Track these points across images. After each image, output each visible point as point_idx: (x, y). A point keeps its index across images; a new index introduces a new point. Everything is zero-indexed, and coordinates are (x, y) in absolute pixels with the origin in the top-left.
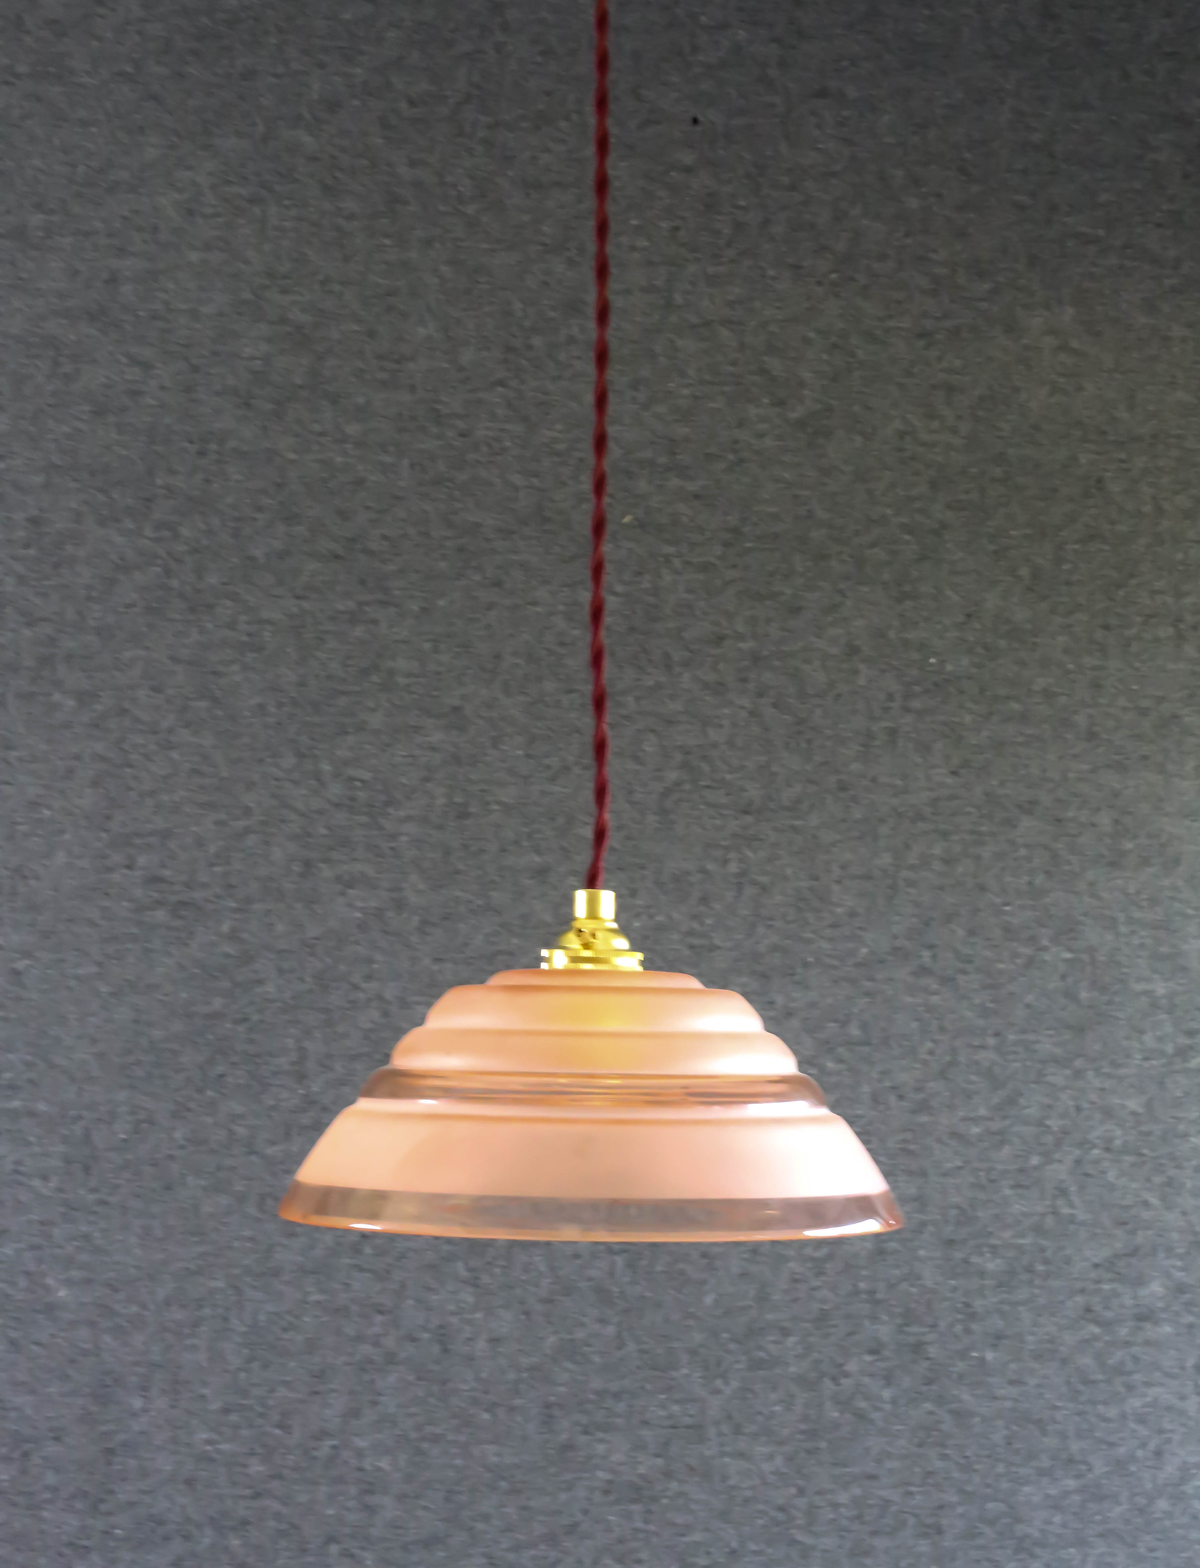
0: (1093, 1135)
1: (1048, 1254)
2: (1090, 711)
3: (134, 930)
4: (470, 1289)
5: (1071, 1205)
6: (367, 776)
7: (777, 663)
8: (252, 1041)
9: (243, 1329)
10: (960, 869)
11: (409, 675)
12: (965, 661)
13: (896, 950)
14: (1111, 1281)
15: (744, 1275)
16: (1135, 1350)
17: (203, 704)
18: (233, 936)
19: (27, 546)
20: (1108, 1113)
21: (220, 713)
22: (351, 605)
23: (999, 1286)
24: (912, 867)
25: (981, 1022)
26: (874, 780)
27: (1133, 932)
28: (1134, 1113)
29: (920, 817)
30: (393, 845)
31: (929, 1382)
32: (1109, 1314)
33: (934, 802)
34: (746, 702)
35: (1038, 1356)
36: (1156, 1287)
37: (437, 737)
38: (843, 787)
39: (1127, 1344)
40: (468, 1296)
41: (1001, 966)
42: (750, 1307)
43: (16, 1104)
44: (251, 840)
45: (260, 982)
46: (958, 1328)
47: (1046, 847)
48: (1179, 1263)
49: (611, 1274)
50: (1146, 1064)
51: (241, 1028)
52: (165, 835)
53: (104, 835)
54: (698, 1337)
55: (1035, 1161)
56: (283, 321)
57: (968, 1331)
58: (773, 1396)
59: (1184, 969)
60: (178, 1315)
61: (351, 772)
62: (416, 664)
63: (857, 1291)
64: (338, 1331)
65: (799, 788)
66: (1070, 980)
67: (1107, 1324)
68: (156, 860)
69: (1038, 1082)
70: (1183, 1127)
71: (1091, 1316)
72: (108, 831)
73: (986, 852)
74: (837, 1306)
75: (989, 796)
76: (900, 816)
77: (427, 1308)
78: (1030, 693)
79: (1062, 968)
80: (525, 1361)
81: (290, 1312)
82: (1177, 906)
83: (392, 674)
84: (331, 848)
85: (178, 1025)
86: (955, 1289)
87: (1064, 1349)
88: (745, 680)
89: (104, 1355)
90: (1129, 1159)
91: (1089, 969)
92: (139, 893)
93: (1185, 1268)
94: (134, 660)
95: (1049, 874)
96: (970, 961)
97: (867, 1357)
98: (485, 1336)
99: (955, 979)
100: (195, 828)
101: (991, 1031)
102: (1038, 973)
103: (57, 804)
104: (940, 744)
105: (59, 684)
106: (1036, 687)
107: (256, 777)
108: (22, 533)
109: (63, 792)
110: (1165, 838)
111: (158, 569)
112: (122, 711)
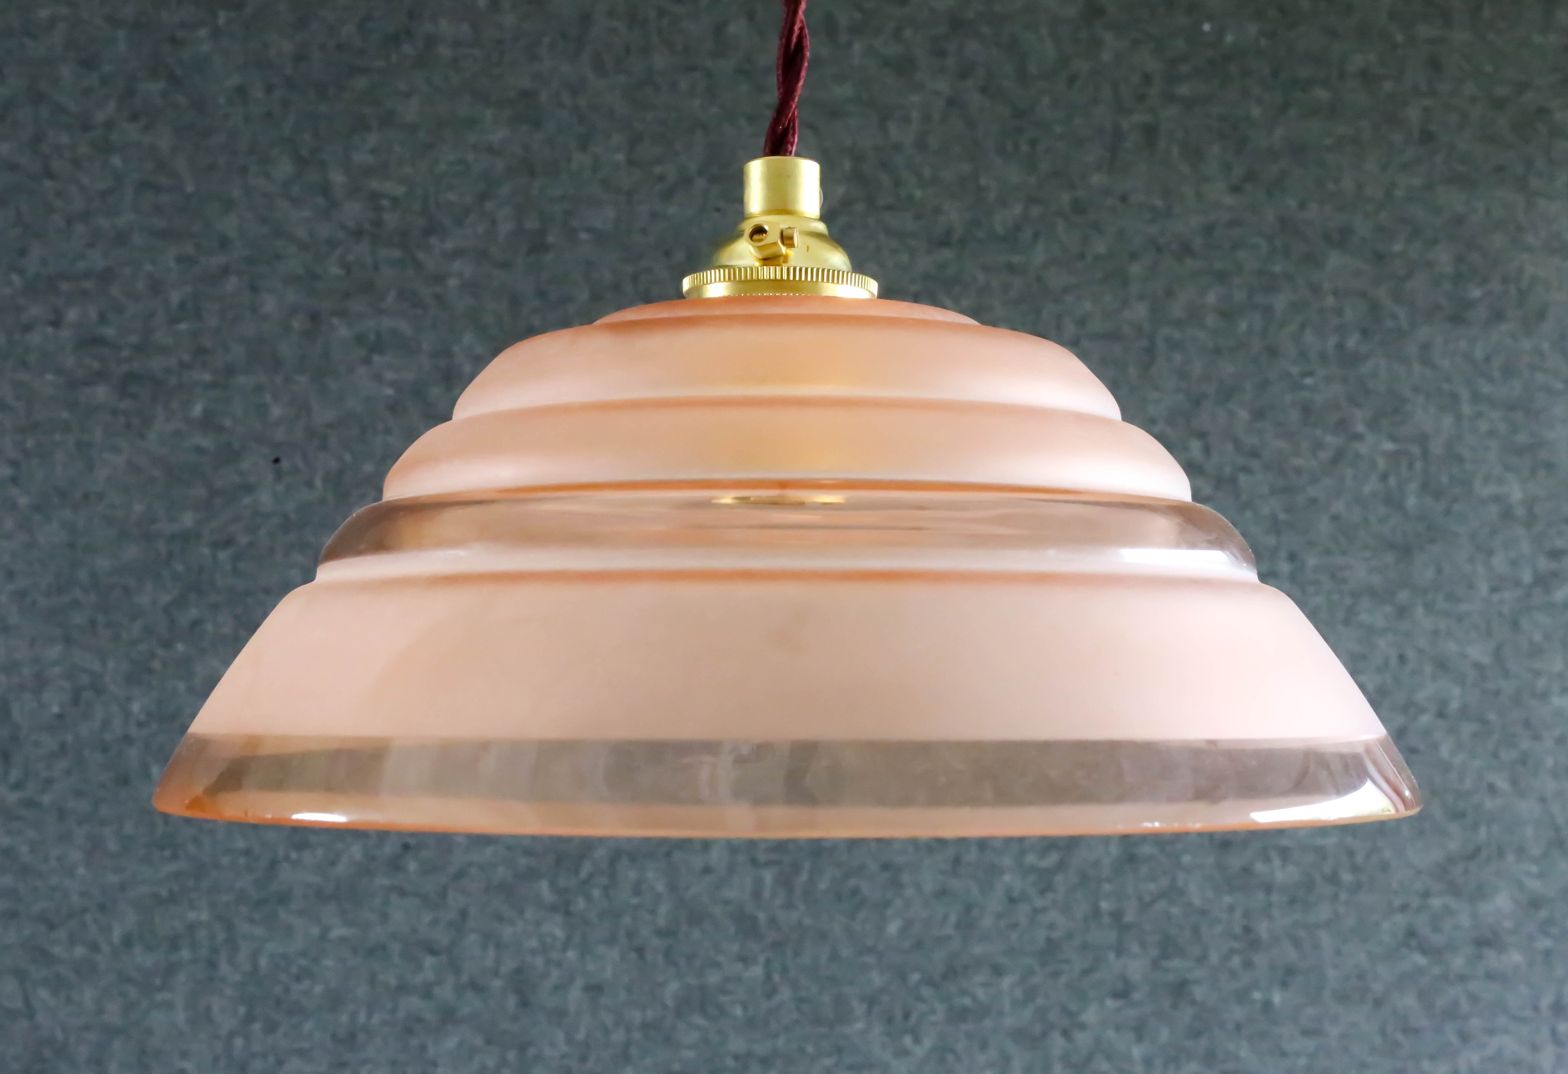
0: (1421, 696)
1: (1360, 858)
2: (1427, 102)
3: (65, 415)
4: (558, 918)
6: (399, 191)
7: (986, 30)
8: (235, 572)
9: (238, 978)
10: (1243, 326)
11: (457, 44)
12: (1252, 29)
14: (1442, 893)
15: (942, 893)
16: (1474, 986)
17: (155, 87)
18: (208, 423)
20: (1442, 665)
21: (182, 100)
23: (1292, 902)
24: (1178, 323)
26: (1124, 198)
27: (1479, 415)
28: (1478, 666)
29: (1186, 250)
30: (438, 290)
31: (1195, 1034)
32: (1438, 940)
33: (1208, 230)
34: (943, 86)
35: (1343, 997)
36: (1502, 902)
37: (498, 136)
38: (1079, 207)
39: (1463, 978)
40: (555, 928)
41: (1299, 462)
42: (949, 938)
44: (232, 284)
45: (249, 489)
46: (1236, 961)
47: (1364, 295)
48: (1534, 869)
49: (757, 895)
50: (1496, 597)
51: (223, 555)
52: (106, 277)
53: (16, 278)
54: (877, 979)
57: (1248, 964)
58: (982, 1058)
59: (1549, 466)
60: (144, 959)
61: (375, 185)
62: (465, 28)
63: (1096, 913)
64: (372, 980)
65: (1018, 209)
66: (1392, 481)
67: (1434, 953)
68: (93, 313)
69: (1347, 622)
70: (1541, 683)
71: (1413, 942)
72: (21, 272)
73: (1280, 302)
74: (1070, 936)
75: (1284, 222)
76: (1159, 250)
77: (498, 946)
78: (1342, 75)
79: (1381, 463)
80: (636, 1016)
81: (304, 954)
82: (1540, 377)
83: (431, 41)
84: (347, 295)
85: (132, 552)
86: (1231, 909)
87: (1378, 988)
88: (941, 54)
89: (40, 1017)
90: (1468, 728)
91: (1419, 465)
92: (70, 362)
93: (1541, 876)
94: (53, 21)
95: (1365, 333)
96: (1254, 454)
97: (1110, 1003)
98: (579, 983)
99: (1233, 480)
100: (149, 268)
101: (1283, 554)
102: (1349, 472)
104: (1216, 148)
106: (1351, 68)
107: (237, 192)
110: (1524, 283)
112: (36, 96)
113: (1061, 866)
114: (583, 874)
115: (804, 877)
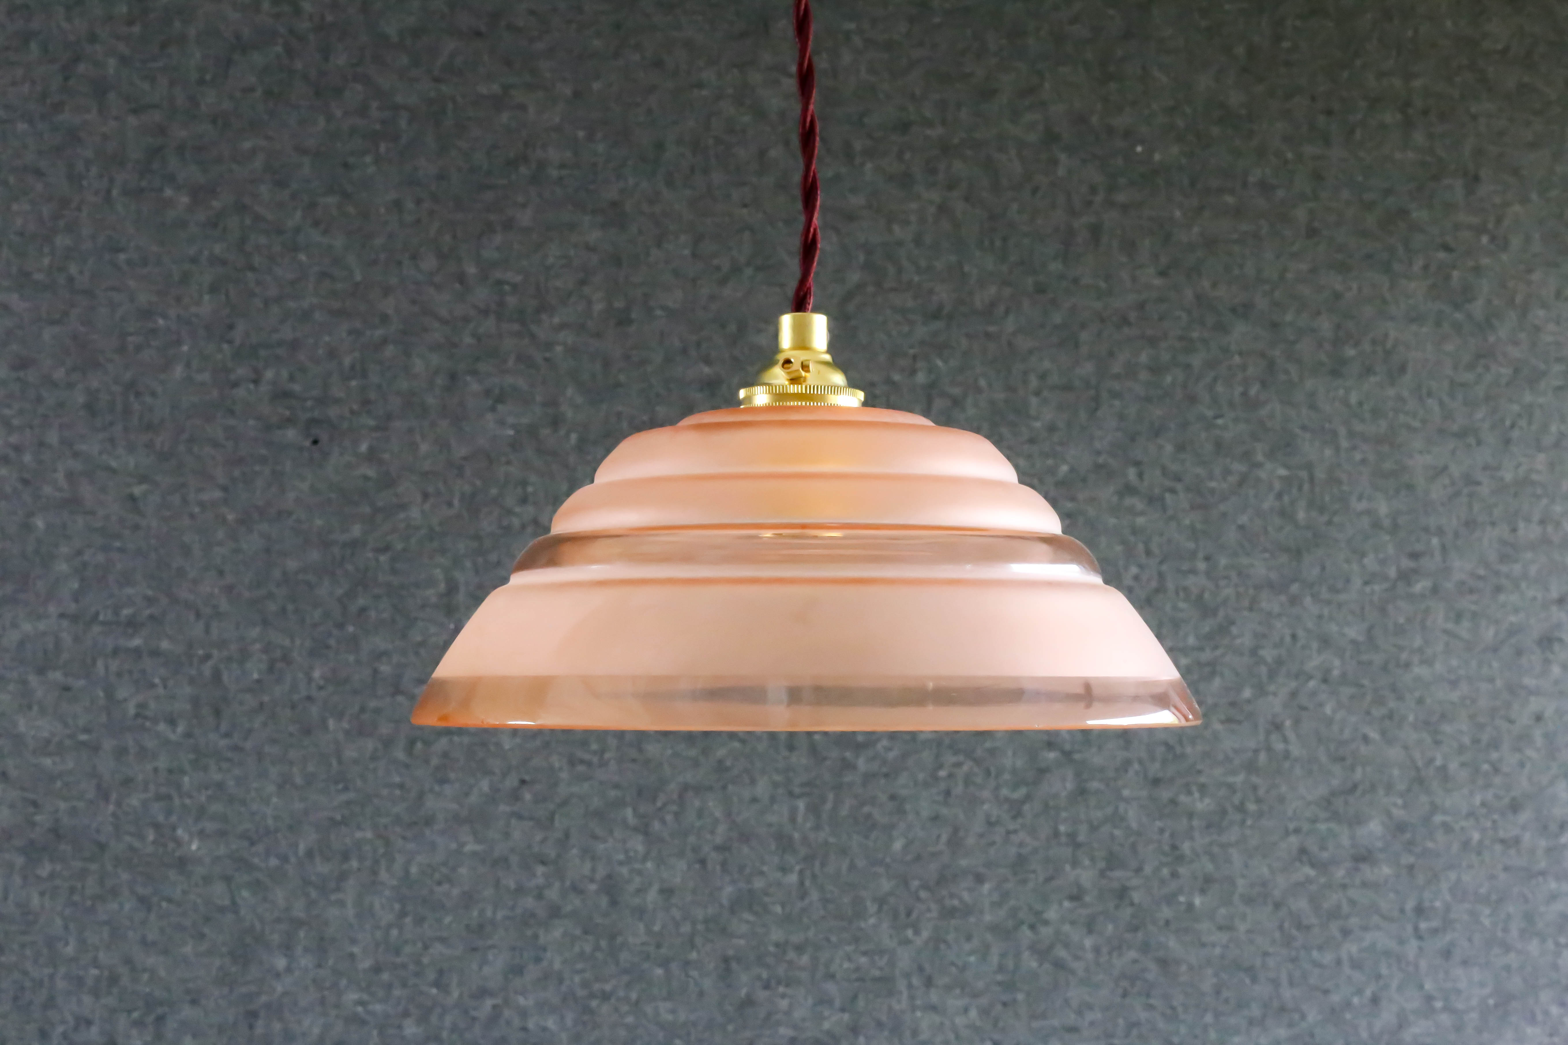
0: (1309, 666)
1: (1261, 792)
2: (1312, 205)
3: (263, 451)
4: (640, 838)
5: (1285, 740)
6: (518, 279)
7: (968, 152)
8: (394, 571)
9: (395, 882)
10: (1169, 379)
11: (562, 166)
12: (1175, 150)
13: (1098, 467)
14: (1327, 820)
15: (936, 818)
16: (1352, 893)
17: (331, 200)
18: (372, 456)
19: (130, 23)
20: (1325, 642)
21: (351, 210)
22: (496, 88)
23: (1209, 826)
24: (1117, 377)
25: (1191, 545)
26: (1076, 281)
27: (1354, 448)
28: (1354, 642)
29: (1125, 321)
30: (548, 355)
31: (1133, 929)
32: (1325, 855)
33: (1141, 306)
34: (935, 196)
35: (1249, 901)
36: (1375, 827)
37: (593, 236)
38: (1040, 289)
39: (1343, 886)
40: (638, 845)
41: (1213, 484)
42: (941, 853)
43: (137, 642)
44: (390, 351)
45: (403, 507)
46: (1165, 871)
47: (1263, 355)
48: (1400, 802)
49: (793, 819)
50: (1368, 589)
51: (383, 558)
52: (294, 345)
53: (225, 346)
54: (886, 885)
55: (1247, 693)
57: (1174, 875)
58: (967, 947)
59: (1409, 487)
60: (322, 868)
61: (498, 274)
62: (568, 154)
63: (1056, 834)
64: (497, 884)
65: (993, 290)
66: (1286, 499)
67: (1322, 866)
68: (285, 374)
69: (1251, 609)
70: (1404, 656)
71: (1305, 858)
72: (230, 342)
73: (1196, 361)
74: (1035, 851)
75: (1200, 299)
76: (1103, 320)
77: (593, 858)
78: (1245, 185)
79: (1277, 486)
80: (699, 914)
81: (445, 864)
82: (1402, 418)
83: (542, 165)
84: (478, 359)
85: (315, 555)
86: (1162, 831)
87: (1277, 893)
88: (933, 171)
89: (243, 912)
90: (1346, 691)
91: (1306, 487)
92: (267, 410)
93: (1405, 806)
94: (254, 151)
95: (1264, 384)
96: (1178, 479)
97: (1067, 904)
98: (656, 887)
99: (1162, 499)
100: (327, 339)
101: (1201, 555)
102: (1251, 492)
103: (172, 312)
104: (1147, 242)
105: (171, 179)
106: (1251, 179)
107: (394, 281)
108: (124, 9)
109: (178, 299)
110: (1389, 345)
111: (279, 49)
112: (241, 208)
113: (1028, 798)
114: (659, 804)
115: (828, 806)
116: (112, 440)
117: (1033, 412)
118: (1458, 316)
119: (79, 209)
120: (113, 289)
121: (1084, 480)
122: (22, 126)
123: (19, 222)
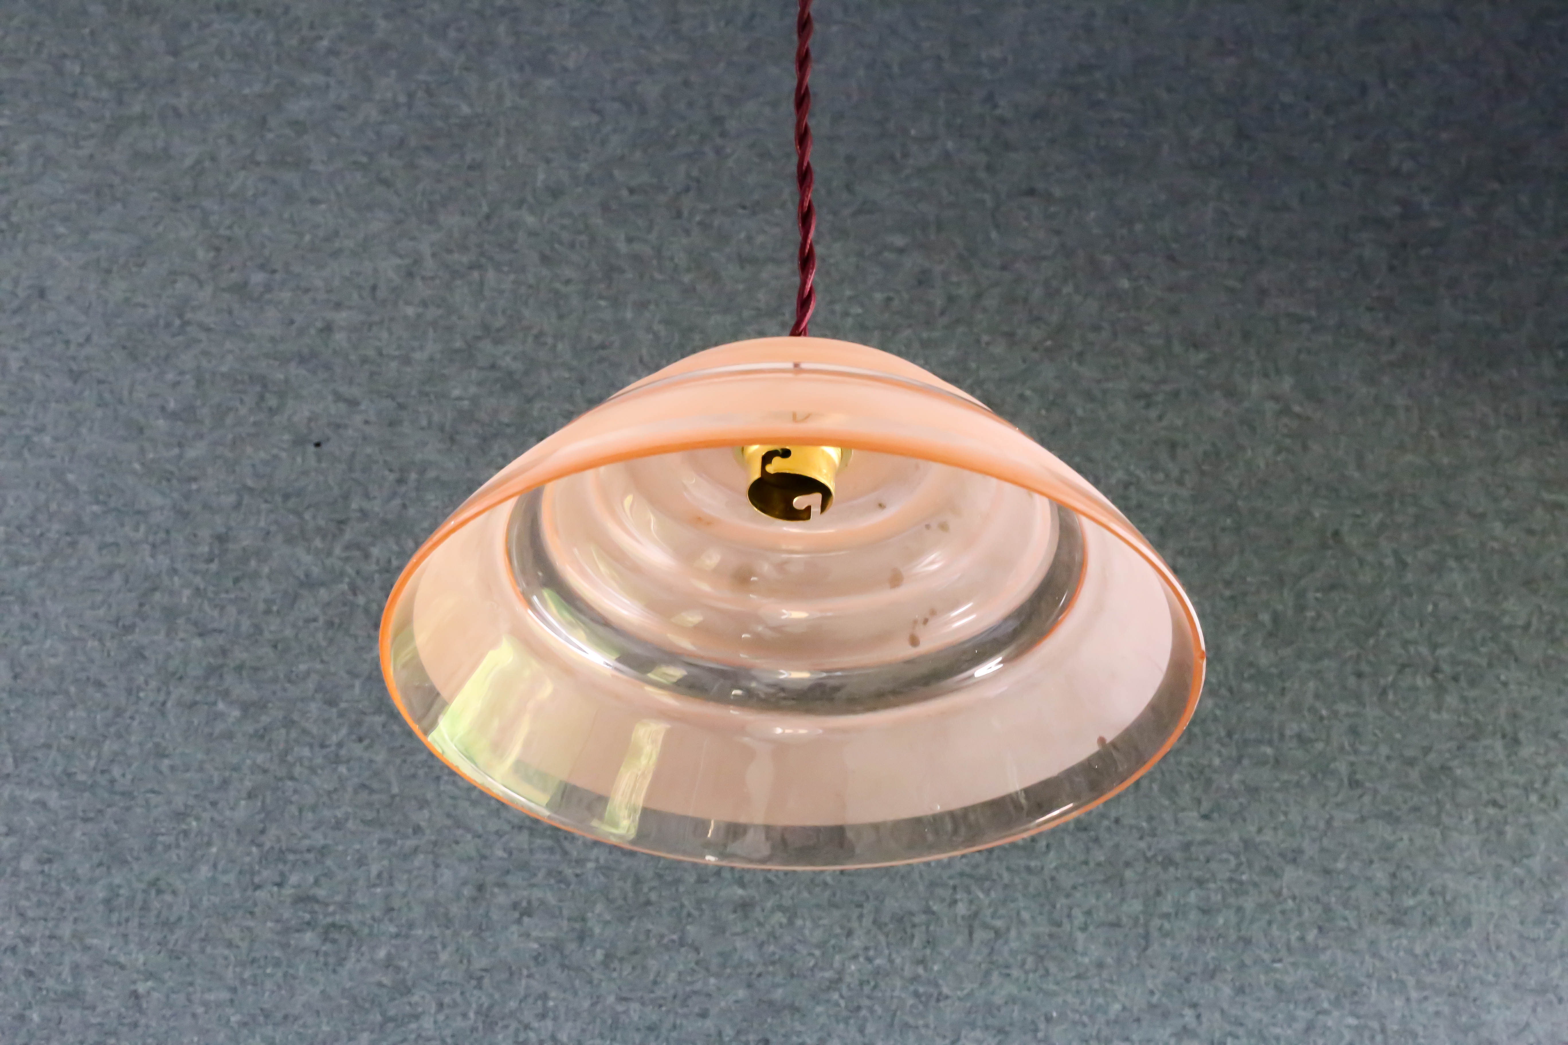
2: (1352, 759)
3: (277, 953)
10: (1221, 921)
13: (1152, 1007)
18: (389, 964)
19: (211, 560)
24: (1166, 916)
26: (1117, 821)
27: (1426, 998)
29: (1170, 862)
30: (578, 871)
33: (1186, 847)
41: (1278, 1031)
45: (417, 1017)
47: (1318, 900)
52: (323, 851)
53: (254, 849)
56: (493, 367)
68: (310, 878)
72: (260, 846)
73: (1249, 903)
75: (1247, 844)
76: (1148, 860)
78: (1282, 736)
82: (1473, 971)
92: (286, 915)
94: (308, 673)
95: (1321, 930)
96: (1238, 1023)
100: (357, 846)
103: (206, 816)
104: (1187, 786)
105: (225, 694)
106: (1288, 733)
107: (430, 796)
108: (206, 549)
109: (214, 804)
110: (1448, 898)
111: (345, 587)
112: (289, 723)
116: (125, 936)
117: (1080, 947)
118: (1517, 870)
119: (132, 718)
120: (153, 791)
121: (1138, 1020)
122: (92, 644)
123: (72, 727)
